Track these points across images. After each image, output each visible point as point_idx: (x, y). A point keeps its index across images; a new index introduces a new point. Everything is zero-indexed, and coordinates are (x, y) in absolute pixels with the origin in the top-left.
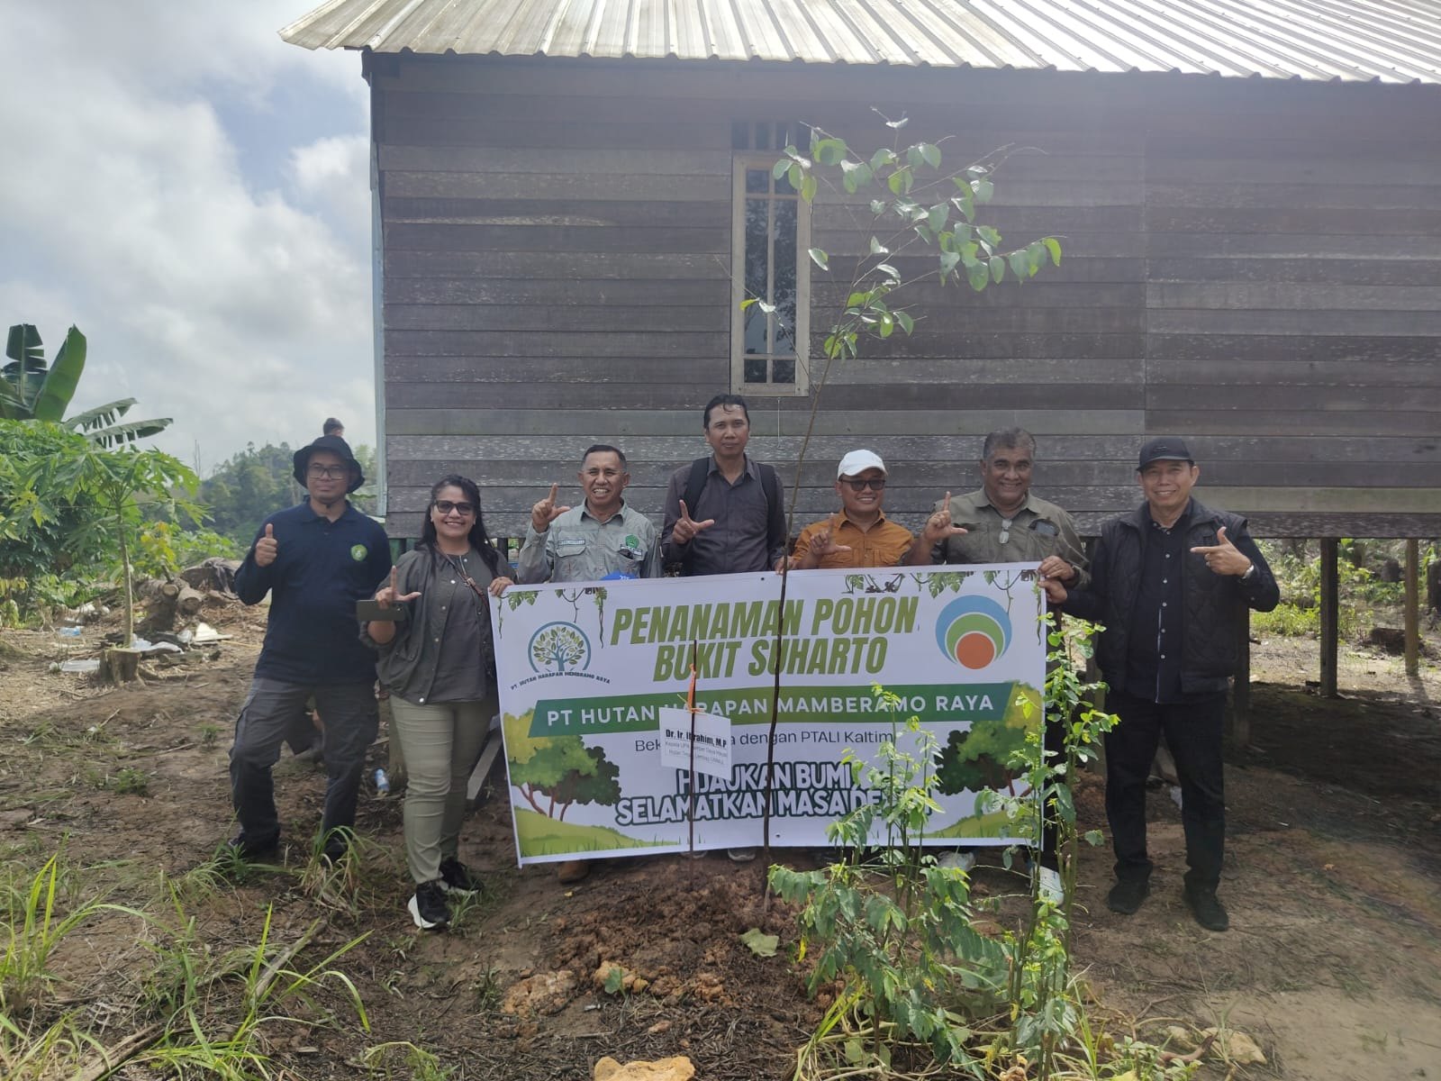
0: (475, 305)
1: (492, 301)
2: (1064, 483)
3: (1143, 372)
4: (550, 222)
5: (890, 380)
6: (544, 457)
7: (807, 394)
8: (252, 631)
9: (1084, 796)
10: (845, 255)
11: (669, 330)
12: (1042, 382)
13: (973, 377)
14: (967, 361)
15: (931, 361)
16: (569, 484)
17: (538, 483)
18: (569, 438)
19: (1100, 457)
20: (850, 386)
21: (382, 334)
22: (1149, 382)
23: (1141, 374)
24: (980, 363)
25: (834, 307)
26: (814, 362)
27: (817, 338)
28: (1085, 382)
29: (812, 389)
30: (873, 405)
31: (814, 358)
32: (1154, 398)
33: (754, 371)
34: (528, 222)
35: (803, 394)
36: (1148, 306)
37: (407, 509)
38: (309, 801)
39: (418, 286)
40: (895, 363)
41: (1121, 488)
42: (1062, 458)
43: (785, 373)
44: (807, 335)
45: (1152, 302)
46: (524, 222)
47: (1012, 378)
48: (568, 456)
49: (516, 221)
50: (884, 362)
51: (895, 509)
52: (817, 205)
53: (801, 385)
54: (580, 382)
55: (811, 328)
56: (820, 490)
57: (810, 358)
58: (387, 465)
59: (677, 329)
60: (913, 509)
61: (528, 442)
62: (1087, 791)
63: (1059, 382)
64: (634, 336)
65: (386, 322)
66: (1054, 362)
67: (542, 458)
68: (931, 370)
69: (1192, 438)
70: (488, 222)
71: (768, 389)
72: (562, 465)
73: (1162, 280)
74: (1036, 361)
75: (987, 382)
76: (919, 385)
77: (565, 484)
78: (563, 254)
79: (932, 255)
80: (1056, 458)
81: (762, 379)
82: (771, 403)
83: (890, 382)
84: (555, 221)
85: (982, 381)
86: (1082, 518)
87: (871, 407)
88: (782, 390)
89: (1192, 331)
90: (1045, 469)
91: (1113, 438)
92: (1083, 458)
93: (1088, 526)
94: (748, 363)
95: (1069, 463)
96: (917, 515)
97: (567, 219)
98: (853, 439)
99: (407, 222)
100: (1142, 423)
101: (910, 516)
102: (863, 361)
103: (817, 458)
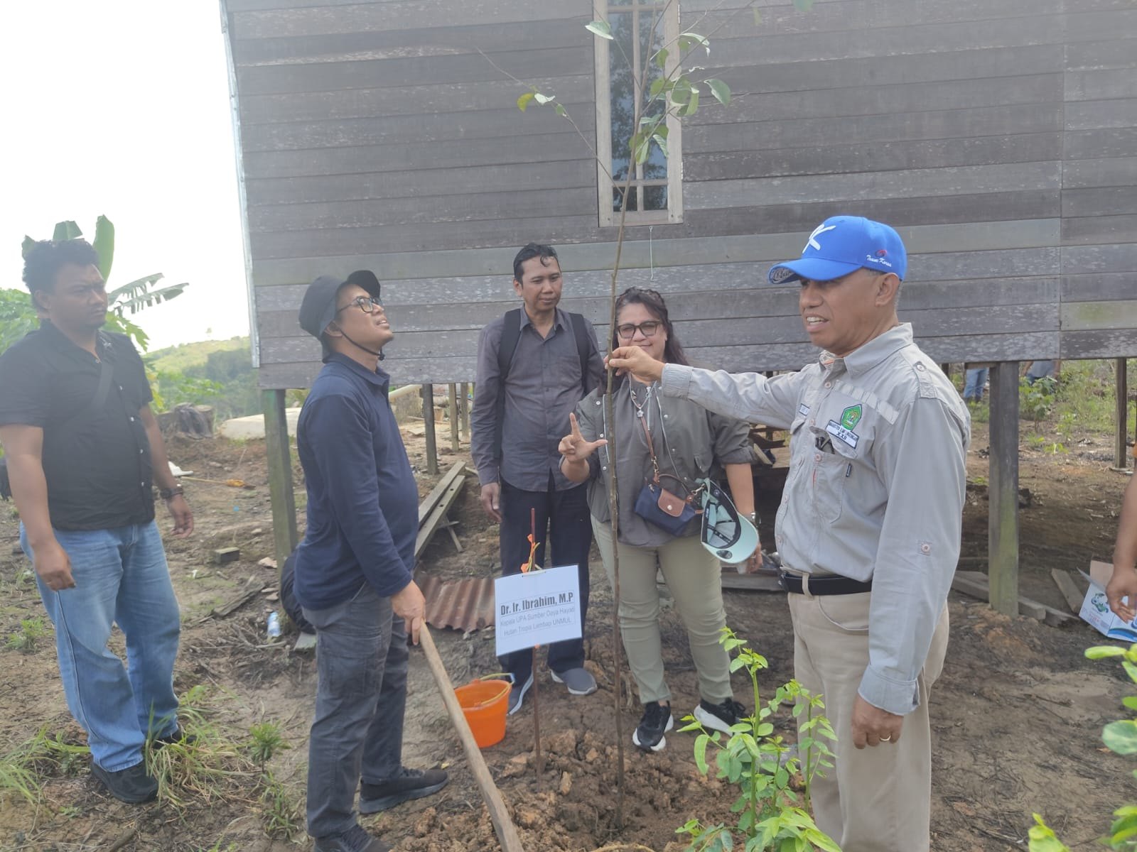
0: (333, 148)
1: (350, 143)
2: (966, 304)
3: (1059, 177)
4: (402, 54)
5: (771, 201)
6: (411, 301)
7: (682, 221)
8: (211, 467)
9: (990, 638)
10: (718, 66)
11: (531, 161)
12: (940, 193)
13: (862, 192)
14: (856, 175)
15: (815, 178)
16: (437, 328)
17: (405, 328)
18: (434, 281)
19: (1007, 274)
20: (726, 209)
21: (242, 184)
22: (1066, 186)
23: (1057, 178)
24: (870, 176)
25: (708, 125)
26: (688, 185)
27: (691, 159)
28: (991, 190)
29: (688, 215)
30: (751, 230)
31: (688, 181)
32: (1072, 204)
33: (625, 200)
34: (381, 56)
35: (677, 220)
36: (1066, 100)
37: (280, 360)
38: (195, 651)
39: (275, 132)
40: (776, 182)
41: (1031, 307)
42: (963, 277)
43: (655, 199)
44: (680, 156)
45: (1071, 94)
46: (377, 56)
47: (906, 192)
48: (436, 299)
49: (369, 55)
50: (764, 181)
51: (779, 339)
52: (685, 13)
53: (675, 210)
54: (442, 222)
55: (683, 149)
56: (698, 323)
57: (683, 181)
58: (258, 316)
59: (540, 159)
60: (800, 339)
61: (393, 287)
62: (992, 633)
63: (960, 193)
64: (495, 169)
65: (246, 172)
66: (955, 170)
67: (408, 303)
68: (816, 187)
69: (1116, 247)
70: (340, 58)
71: (640, 217)
72: (430, 309)
73: (1083, 68)
74: (934, 171)
75: (878, 197)
76: (802, 204)
77: (432, 328)
78: (419, 88)
79: (815, 60)
80: (957, 277)
81: (632, 206)
82: (643, 232)
83: (771, 203)
84: (409, 52)
85: (872, 197)
86: (986, 341)
87: (751, 231)
88: (654, 217)
89: (1118, 124)
90: (944, 290)
91: (1023, 251)
92: (988, 275)
93: (994, 350)
94: (617, 193)
95: (972, 282)
96: (804, 345)
97: (420, 50)
98: (732, 266)
99: (259, 64)
100: (1058, 233)
101: (795, 347)
102: (740, 182)
103: (693, 289)
